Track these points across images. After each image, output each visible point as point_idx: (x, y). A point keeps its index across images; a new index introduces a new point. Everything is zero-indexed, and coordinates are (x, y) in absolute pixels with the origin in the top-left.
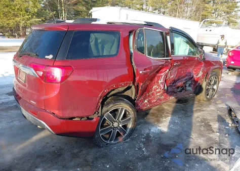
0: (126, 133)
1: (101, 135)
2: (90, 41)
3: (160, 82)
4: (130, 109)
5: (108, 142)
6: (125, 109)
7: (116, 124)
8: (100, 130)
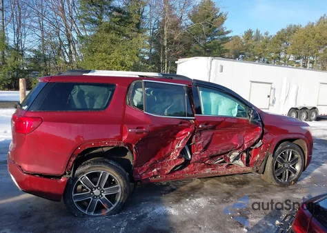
0: (112, 206)
1: (75, 201)
2: (72, 93)
3: (177, 147)
4: (117, 175)
5: (86, 212)
6: (109, 174)
7: (96, 192)
8: (73, 195)
